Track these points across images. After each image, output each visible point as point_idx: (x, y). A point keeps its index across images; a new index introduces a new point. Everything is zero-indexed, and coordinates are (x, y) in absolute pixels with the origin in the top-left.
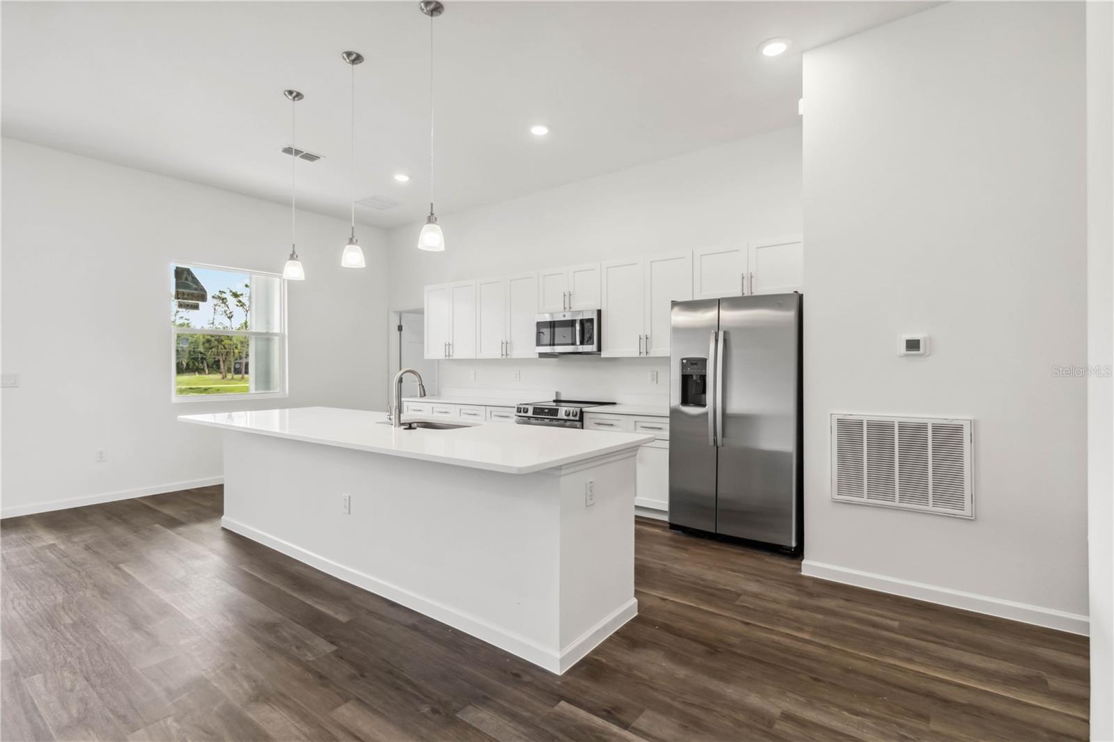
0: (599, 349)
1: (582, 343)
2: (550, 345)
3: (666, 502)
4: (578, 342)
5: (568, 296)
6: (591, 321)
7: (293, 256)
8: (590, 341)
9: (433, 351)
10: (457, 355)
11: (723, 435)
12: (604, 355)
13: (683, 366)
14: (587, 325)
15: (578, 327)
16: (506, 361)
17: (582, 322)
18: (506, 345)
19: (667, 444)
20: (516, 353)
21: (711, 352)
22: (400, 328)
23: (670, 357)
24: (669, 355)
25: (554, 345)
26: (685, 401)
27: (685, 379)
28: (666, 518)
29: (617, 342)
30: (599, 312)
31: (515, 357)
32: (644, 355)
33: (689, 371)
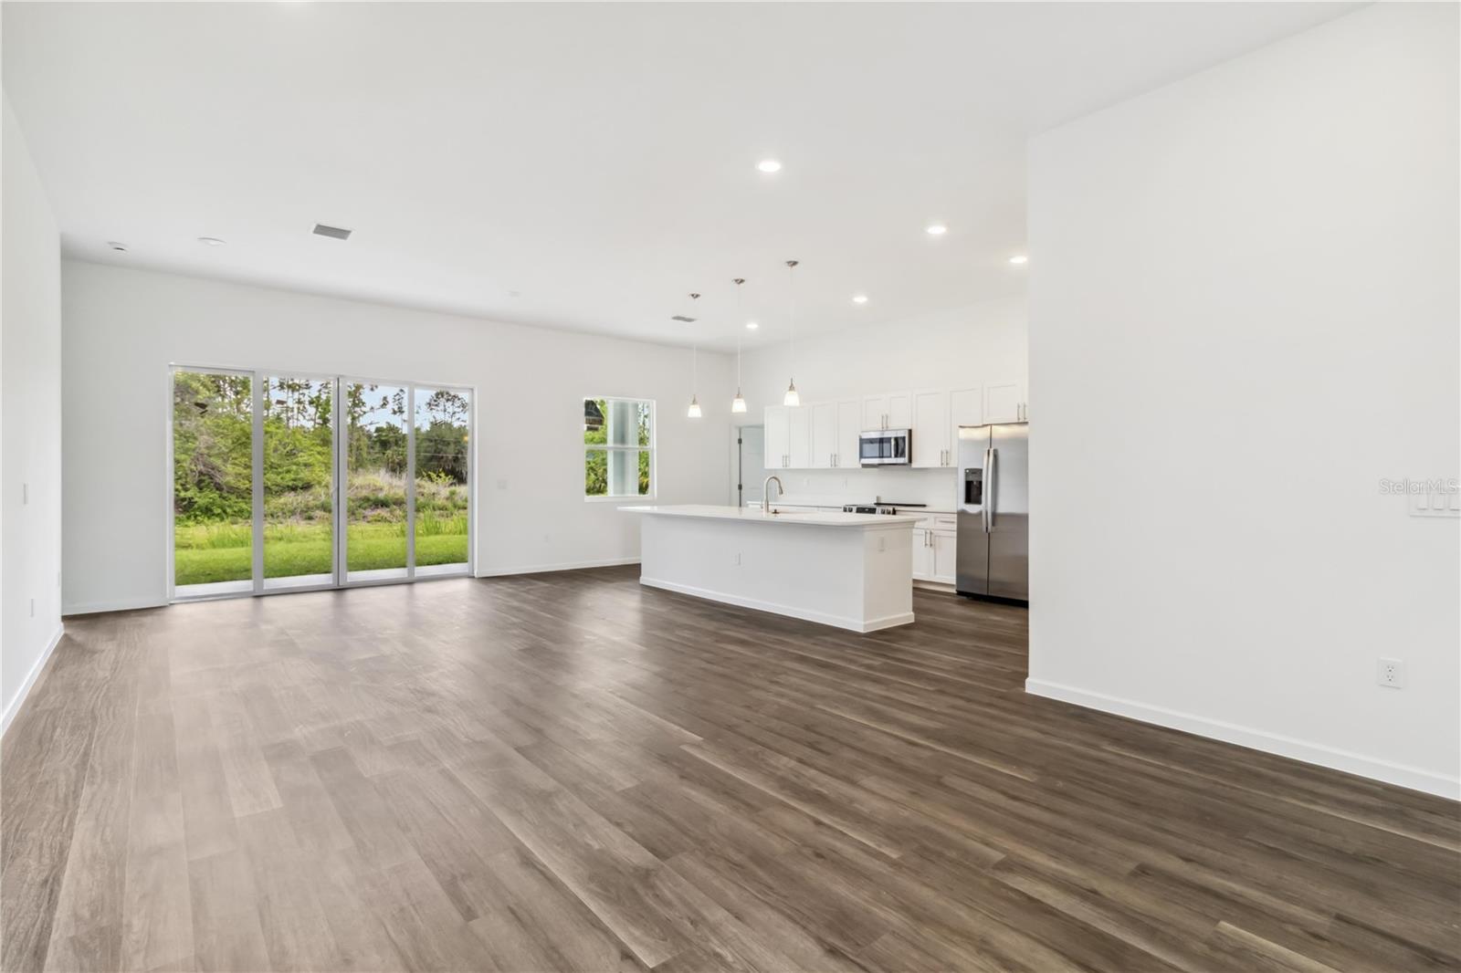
0: (910, 461)
1: (896, 456)
2: (880, 457)
3: (955, 578)
4: (893, 456)
5: (885, 418)
6: (904, 438)
7: (694, 402)
8: (902, 455)
9: (773, 462)
10: (792, 466)
11: (993, 524)
12: (914, 465)
13: (967, 475)
14: (900, 442)
15: (893, 442)
16: (834, 470)
17: (896, 439)
18: (835, 457)
19: (955, 534)
20: (844, 464)
21: (985, 465)
22: (740, 441)
23: (957, 468)
24: (956, 466)
25: (882, 457)
26: (969, 500)
27: (969, 485)
28: (954, 591)
29: (925, 455)
30: (910, 431)
31: (842, 467)
32: (945, 466)
33: (970, 479)
